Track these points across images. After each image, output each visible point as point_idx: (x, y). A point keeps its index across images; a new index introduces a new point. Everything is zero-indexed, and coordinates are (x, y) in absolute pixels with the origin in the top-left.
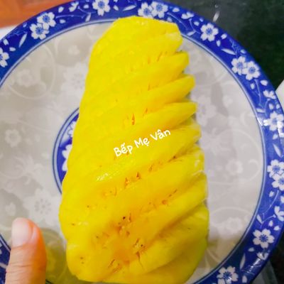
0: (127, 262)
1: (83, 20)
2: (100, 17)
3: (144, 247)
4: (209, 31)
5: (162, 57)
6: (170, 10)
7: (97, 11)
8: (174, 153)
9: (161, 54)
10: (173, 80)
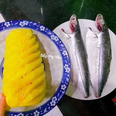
0: (23, 100)
1: (2, 29)
2: (7, 28)
3: (26, 96)
4: (42, 28)
5: (26, 41)
6: (29, 23)
7: (6, 26)
8: (32, 69)
9: (26, 40)
10: (31, 47)
